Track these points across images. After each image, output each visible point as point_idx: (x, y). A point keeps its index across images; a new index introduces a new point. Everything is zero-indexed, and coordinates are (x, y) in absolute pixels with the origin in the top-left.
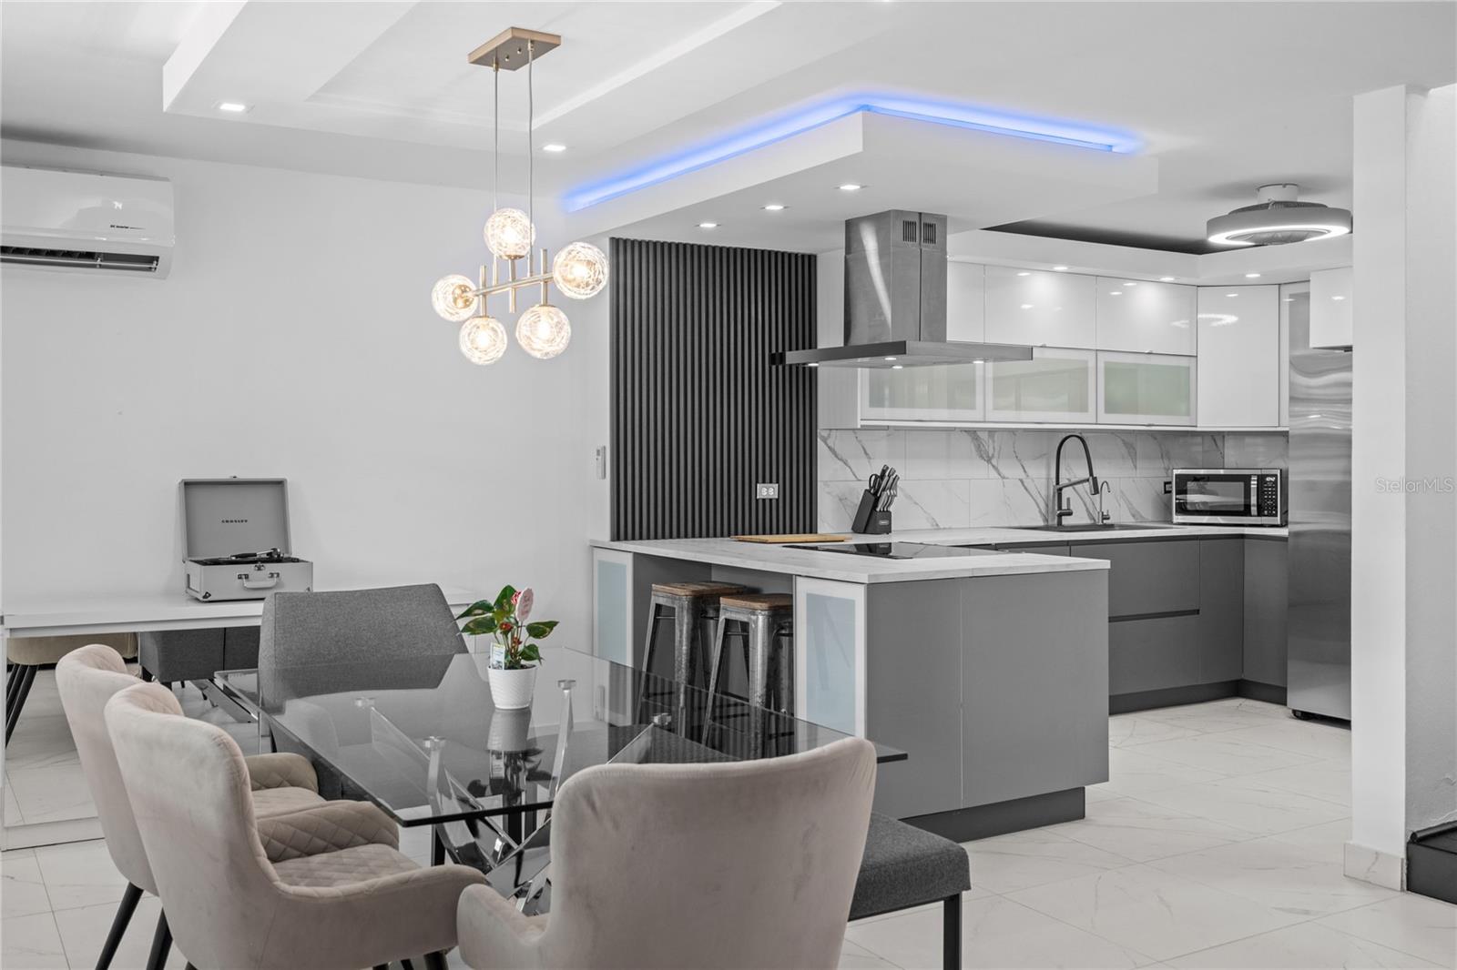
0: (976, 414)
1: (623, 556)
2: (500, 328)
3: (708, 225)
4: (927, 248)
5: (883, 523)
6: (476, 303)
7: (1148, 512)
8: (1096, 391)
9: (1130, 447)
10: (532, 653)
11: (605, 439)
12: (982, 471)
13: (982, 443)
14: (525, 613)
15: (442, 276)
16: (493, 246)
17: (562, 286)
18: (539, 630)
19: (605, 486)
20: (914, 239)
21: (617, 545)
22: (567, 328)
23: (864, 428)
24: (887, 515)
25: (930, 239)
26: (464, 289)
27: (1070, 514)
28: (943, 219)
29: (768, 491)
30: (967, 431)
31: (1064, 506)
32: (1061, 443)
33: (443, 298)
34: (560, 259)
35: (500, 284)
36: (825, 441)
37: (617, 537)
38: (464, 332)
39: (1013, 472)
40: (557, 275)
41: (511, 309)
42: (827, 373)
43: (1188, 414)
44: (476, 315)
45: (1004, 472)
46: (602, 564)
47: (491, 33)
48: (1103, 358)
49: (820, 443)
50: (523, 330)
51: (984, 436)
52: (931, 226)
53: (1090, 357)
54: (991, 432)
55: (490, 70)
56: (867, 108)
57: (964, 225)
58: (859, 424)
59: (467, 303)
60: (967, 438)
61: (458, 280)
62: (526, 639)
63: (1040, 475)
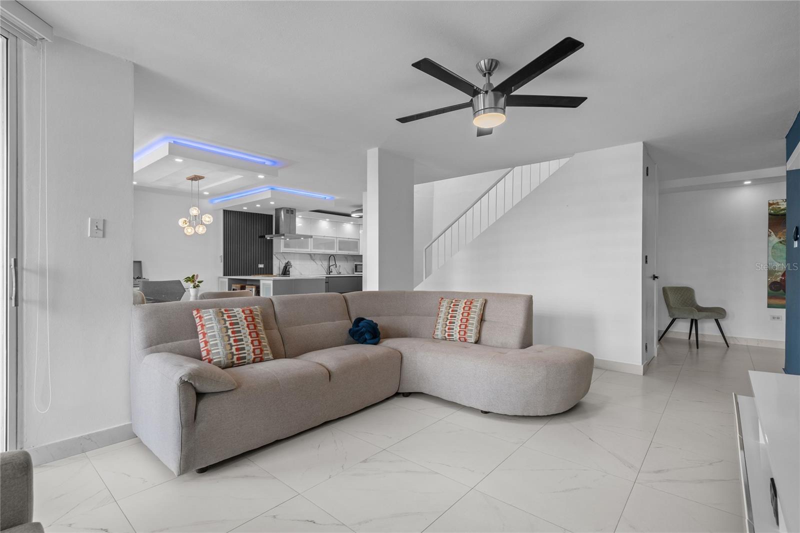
0: (309, 250)
1: (226, 280)
2: (193, 229)
3: (245, 208)
4: (292, 215)
5: (288, 273)
6: (188, 224)
7: (350, 272)
8: (337, 246)
9: (346, 258)
10: (198, 286)
11: (222, 254)
12: (313, 263)
13: (312, 257)
14: (197, 278)
15: (181, 218)
16: (191, 214)
17: (204, 222)
18: (200, 282)
19: (222, 264)
20: (288, 213)
21: (224, 277)
22: (206, 229)
23: (283, 252)
24: (289, 271)
25: (292, 214)
26: (185, 221)
27: (332, 272)
28: (295, 209)
29: (261, 266)
30: (308, 254)
31: (331, 270)
32: (331, 257)
33: (181, 222)
34: (203, 217)
35: (193, 220)
36: (275, 255)
37: (224, 275)
38: (185, 229)
39: (319, 263)
40: (203, 219)
41: (195, 225)
42: (275, 240)
43: (357, 251)
44: (188, 226)
45: (318, 263)
46: (221, 281)
47: (191, 175)
48: (338, 239)
49: (274, 256)
50: (197, 229)
51: (312, 255)
52: (292, 211)
53: (335, 239)
54: (314, 254)
55: (191, 181)
56: (272, 189)
57: (300, 211)
58: (282, 251)
59: (186, 224)
60: (309, 255)
61: (185, 219)
62: (197, 283)
63: (326, 264)
